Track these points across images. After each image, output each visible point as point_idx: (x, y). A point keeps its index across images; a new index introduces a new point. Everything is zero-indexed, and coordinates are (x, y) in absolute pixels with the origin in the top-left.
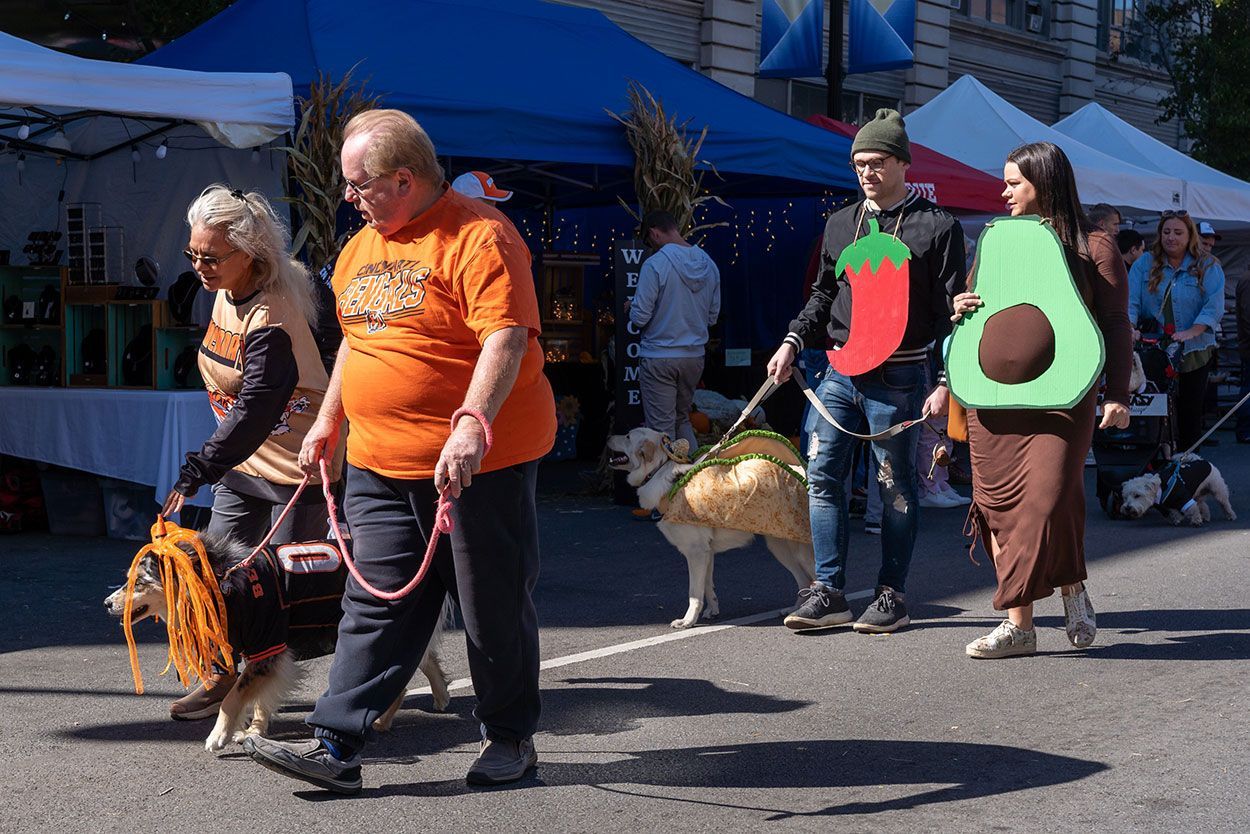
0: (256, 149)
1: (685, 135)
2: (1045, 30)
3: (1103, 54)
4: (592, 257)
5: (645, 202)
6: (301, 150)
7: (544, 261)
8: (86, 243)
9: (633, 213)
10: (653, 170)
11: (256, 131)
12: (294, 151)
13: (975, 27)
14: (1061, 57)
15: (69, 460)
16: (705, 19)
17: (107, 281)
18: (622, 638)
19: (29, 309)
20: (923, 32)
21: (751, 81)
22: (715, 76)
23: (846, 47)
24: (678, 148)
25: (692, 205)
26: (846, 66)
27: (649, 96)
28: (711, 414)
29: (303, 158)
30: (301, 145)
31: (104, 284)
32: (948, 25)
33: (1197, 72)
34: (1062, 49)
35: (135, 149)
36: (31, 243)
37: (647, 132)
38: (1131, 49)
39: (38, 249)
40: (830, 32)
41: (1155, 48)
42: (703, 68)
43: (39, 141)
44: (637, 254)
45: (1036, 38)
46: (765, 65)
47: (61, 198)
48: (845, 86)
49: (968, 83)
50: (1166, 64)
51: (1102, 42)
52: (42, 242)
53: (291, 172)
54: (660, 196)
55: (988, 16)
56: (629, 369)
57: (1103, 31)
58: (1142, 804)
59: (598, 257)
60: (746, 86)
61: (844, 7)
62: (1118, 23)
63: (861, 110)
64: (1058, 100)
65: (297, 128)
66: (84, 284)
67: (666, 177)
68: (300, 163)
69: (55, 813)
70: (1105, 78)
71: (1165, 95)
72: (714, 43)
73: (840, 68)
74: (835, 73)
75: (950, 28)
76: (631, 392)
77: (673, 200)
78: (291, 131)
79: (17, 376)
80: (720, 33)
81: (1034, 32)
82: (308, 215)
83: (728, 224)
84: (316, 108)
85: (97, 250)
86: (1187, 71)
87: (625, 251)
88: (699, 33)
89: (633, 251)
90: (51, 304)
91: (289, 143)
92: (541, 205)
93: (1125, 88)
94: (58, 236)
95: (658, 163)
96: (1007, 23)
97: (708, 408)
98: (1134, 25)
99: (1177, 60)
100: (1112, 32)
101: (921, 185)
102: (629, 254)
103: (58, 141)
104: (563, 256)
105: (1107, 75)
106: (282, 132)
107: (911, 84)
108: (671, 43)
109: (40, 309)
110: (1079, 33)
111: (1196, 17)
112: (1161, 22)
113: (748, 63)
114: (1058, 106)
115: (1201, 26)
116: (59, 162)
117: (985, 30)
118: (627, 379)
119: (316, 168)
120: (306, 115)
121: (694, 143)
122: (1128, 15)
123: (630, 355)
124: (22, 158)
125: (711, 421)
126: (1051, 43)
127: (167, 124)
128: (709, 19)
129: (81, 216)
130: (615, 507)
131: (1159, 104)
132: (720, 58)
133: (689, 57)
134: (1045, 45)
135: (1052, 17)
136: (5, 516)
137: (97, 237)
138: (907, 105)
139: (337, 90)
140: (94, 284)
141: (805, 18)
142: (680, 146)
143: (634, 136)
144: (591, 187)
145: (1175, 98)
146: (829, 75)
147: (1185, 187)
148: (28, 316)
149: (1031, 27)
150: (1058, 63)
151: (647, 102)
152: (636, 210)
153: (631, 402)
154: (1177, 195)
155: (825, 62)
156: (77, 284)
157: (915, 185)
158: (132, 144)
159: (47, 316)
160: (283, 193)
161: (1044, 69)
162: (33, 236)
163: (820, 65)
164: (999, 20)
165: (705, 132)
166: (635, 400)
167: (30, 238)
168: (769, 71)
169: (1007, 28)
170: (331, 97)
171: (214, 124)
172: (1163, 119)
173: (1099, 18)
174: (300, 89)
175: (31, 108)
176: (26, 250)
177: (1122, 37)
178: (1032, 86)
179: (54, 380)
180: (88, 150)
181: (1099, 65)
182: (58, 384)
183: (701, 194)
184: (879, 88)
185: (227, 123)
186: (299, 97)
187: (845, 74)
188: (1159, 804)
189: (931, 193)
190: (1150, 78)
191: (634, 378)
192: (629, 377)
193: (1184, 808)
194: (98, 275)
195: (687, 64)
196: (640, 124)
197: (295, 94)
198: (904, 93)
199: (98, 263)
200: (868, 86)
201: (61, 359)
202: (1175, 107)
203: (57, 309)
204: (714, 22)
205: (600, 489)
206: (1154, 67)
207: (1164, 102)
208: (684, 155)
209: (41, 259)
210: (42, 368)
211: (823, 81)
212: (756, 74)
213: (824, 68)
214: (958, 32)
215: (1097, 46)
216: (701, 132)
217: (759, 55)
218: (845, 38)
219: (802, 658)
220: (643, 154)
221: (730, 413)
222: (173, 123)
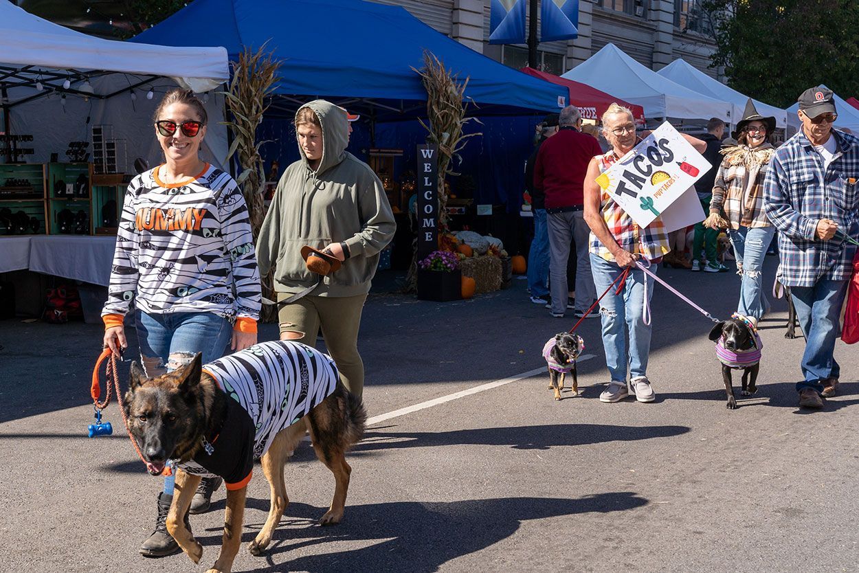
0: (207, 93)
1: (456, 81)
2: (644, 15)
3: (677, 29)
4: (398, 151)
5: (433, 121)
6: (234, 94)
7: (371, 154)
8: (104, 149)
9: (427, 128)
10: (438, 103)
11: (207, 82)
12: (230, 94)
13: (606, 13)
14: (653, 30)
15: (97, 280)
16: (455, 9)
17: (117, 171)
18: (438, 393)
19: (70, 188)
20: (582, 18)
21: (481, 45)
22: (461, 41)
23: (539, 25)
24: (452, 89)
25: (461, 123)
26: (539, 37)
27: (436, 59)
28: (473, 245)
29: (235, 98)
30: (234, 91)
31: (115, 173)
32: (591, 12)
33: (730, 39)
34: (653, 25)
35: (132, 92)
36: (71, 148)
37: (435, 80)
38: (692, 25)
39: (75, 153)
40: (530, 17)
41: (705, 25)
42: (454, 37)
43: (75, 87)
44: (430, 152)
45: (640, 20)
46: (491, 37)
47: (88, 122)
48: (538, 48)
49: (610, 49)
50: (714, 35)
51: (676, 22)
52: (77, 148)
53: (228, 107)
54: (443, 117)
55: (613, 7)
56: (426, 220)
57: (676, 14)
58: (779, 512)
59: (402, 151)
60: (478, 47)
61: (538, 3)
62: (685, 12)
63: (543, 61)
64: (652, 55)
65: (231, 80)
66: (103, 174)
67: (446, 106)
68: (234, 102)
69: (104, 531)
70: (680, 43)
71: (714, 52)
72: (461, 23)
73: (536, 39)
74: (533, 42)
75: (592, 14)
76: (427, 234)
77: (450, 119)
78: (227, 82)
79: (63, 228)
80: (463, 17)
81: (639, 16)
82: (238, 132)
83: (481, 134)
84: (242, 69)
85: (111, 153)
86: (724, 38)
87: (423, 151)
88: (451, 17)
89: (428, 151)
90: (83, 186)
91: (226, 90)
92: (368, 120)
93: (690, 48)
94: (86, 144)
95: (441, 98)
96: (623, 11)
97: (471, 242)
98: (694, 12)
99: (719, 32)
100: (682, 16)
101: (588, 109)
102: (425, 152)
103: (86, 87)
104: (381, 150)
105: (680, 41)
106: (222, 83)
107: (571, 46)
108: (438, 23)
109: (77, 188)
110: (664, 17)
111: (731, 8)
112: (710, 11)
113: (479, 34)
114: (652, 58)
115: (734, 13)
116: (86, 100)
117: (611, 15)
118: (424, 226)
119: (243, 104)
120: (237, 73)
121: (462, 86)
122: (691, 5)
123: (427, 212)
124: (64, 97)
125: (473, 250)
126: (648, 22)
127: (152, 77)
128: (457, 9)
129: (101, 133)
130: (418, 301)
131: (710, 58)
132: (464, 31)
133: (446, 31)
134: (644, 23)
135: (649, 8)
136: (58, 313)
137: (110, 145)
138: (569, 58)
139: (255, 57)
140: (109, 174)
141: (515, 9)
142: (453, 88)
143: (427, 83)
144: (399, 111)
145: (718, 54)
146: (529, 43)
147: (733, 107)
148: (69, 193)
149: (637, 14)
150: (652, 34)
151: (434, 62)
152: (428, 125)
153: (427, 240)
154: (729, 112)
155: (527, 35)
156: (99, 174)
157: (585, 108)
158: (131, 89)
159: (81, 192)
160: (223, 119)
161: (645, 37)
162: (72, 145)
163: (524, 36)
164: (619, 8)
165: (468, 79)
166: (429, 238)
167: (70, 146)
168: (494, 40)
169: (624, 14)
170: (251, 62)
171: (181, 78)
172: (712, 66)
173: (675, 8)
174: (233, 57)
175: (71, 70)
176: (68, 153)
177: (687, 20)
178: (638, 47)
179: (86, 231)
180: (104, 93)
181: (676, 35)
182: (88, 233)
183: (465, 117)
184: (553, 48)
185: (189, 78)
186: (232, 62)
187: (539, 42)
188: (791, 512)
189: (594, 113)
190: (706, 42)
191: (428, 226)
192: (426, 225)
193: (806, 515)
194: (112, 168)
195: (446, 35)
196: (430, 75)
197: (229, 60)
198: (567, 51)
199: (111, 160)
200: (546, 47)
201: (89, 218)
202: (717, 60)
203: (87, 188)
204: (460, 11)
205: (409, 290)
206: (707, 37)
207: (711, 57)
208: (456, 93)
209: (77, 159)
210: (78, 223)
211: (526, 46)
212: (484, 41)
213: (527, 38)
214: (597, 16)
215: (673, 24)
216: (466, 80)
217: (489, 31)
218: (538, 21)
219: (548, 406)
220: (432, 93)
221: (484, 244)
222: (156, 77)
